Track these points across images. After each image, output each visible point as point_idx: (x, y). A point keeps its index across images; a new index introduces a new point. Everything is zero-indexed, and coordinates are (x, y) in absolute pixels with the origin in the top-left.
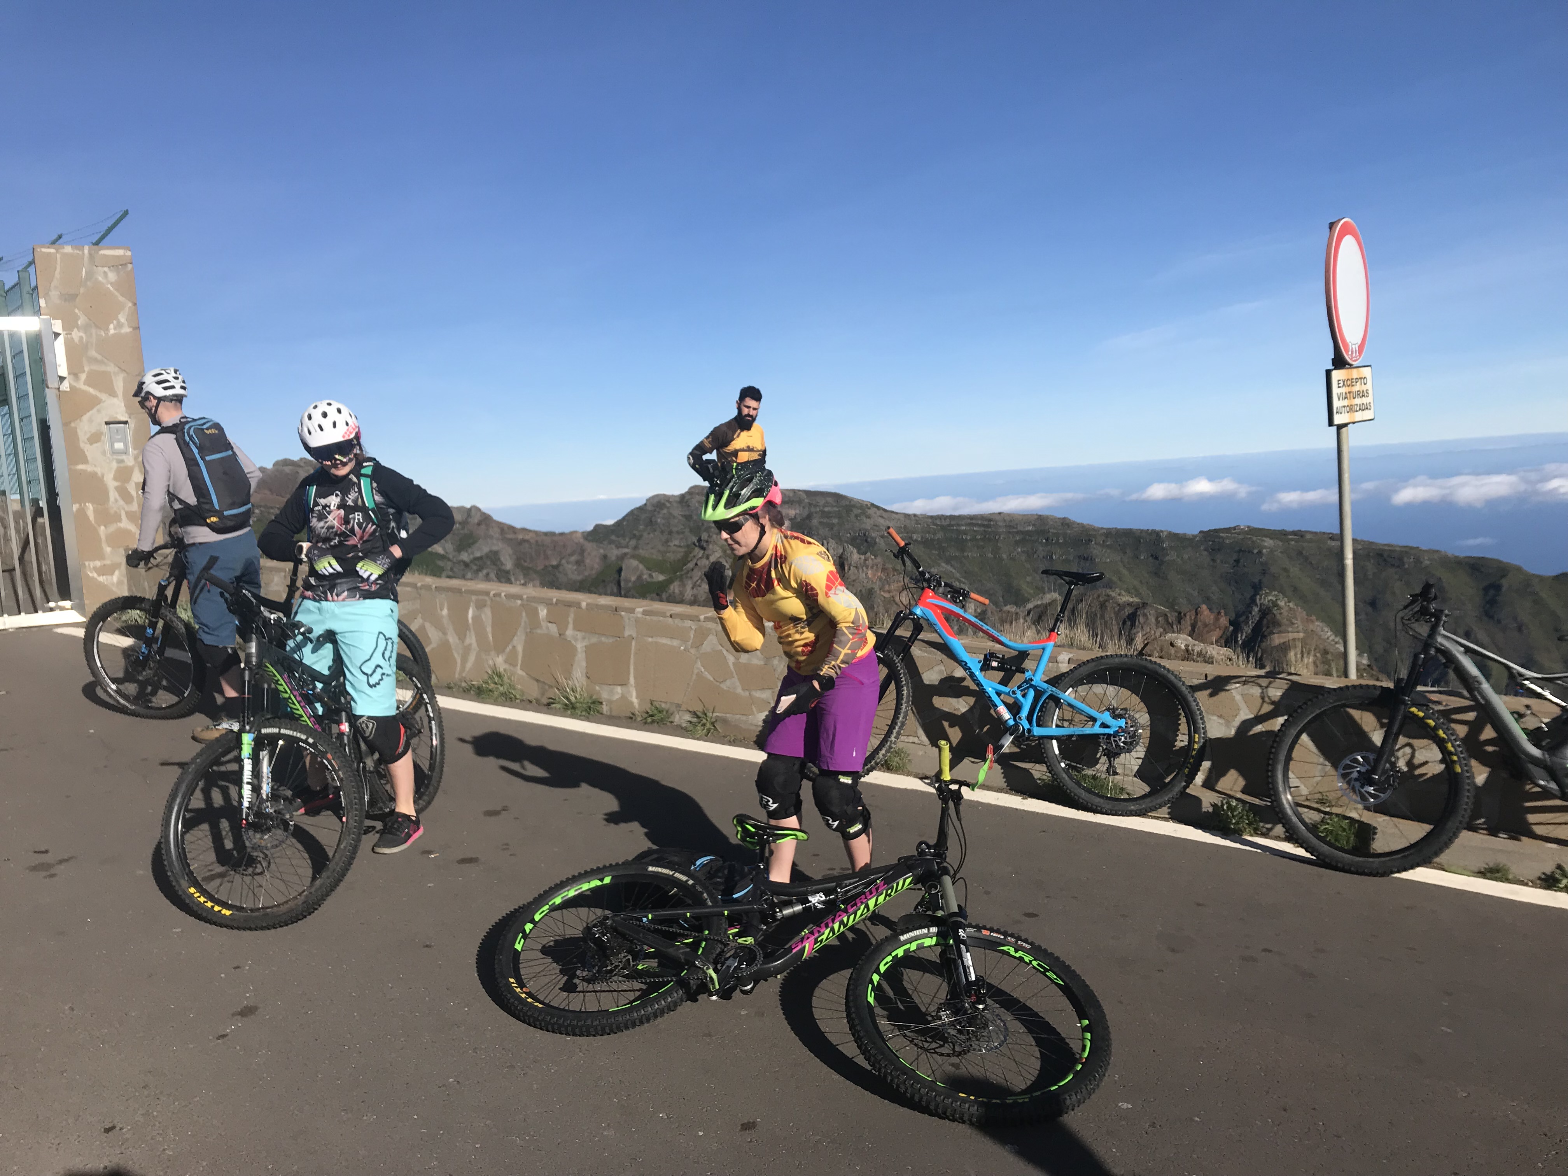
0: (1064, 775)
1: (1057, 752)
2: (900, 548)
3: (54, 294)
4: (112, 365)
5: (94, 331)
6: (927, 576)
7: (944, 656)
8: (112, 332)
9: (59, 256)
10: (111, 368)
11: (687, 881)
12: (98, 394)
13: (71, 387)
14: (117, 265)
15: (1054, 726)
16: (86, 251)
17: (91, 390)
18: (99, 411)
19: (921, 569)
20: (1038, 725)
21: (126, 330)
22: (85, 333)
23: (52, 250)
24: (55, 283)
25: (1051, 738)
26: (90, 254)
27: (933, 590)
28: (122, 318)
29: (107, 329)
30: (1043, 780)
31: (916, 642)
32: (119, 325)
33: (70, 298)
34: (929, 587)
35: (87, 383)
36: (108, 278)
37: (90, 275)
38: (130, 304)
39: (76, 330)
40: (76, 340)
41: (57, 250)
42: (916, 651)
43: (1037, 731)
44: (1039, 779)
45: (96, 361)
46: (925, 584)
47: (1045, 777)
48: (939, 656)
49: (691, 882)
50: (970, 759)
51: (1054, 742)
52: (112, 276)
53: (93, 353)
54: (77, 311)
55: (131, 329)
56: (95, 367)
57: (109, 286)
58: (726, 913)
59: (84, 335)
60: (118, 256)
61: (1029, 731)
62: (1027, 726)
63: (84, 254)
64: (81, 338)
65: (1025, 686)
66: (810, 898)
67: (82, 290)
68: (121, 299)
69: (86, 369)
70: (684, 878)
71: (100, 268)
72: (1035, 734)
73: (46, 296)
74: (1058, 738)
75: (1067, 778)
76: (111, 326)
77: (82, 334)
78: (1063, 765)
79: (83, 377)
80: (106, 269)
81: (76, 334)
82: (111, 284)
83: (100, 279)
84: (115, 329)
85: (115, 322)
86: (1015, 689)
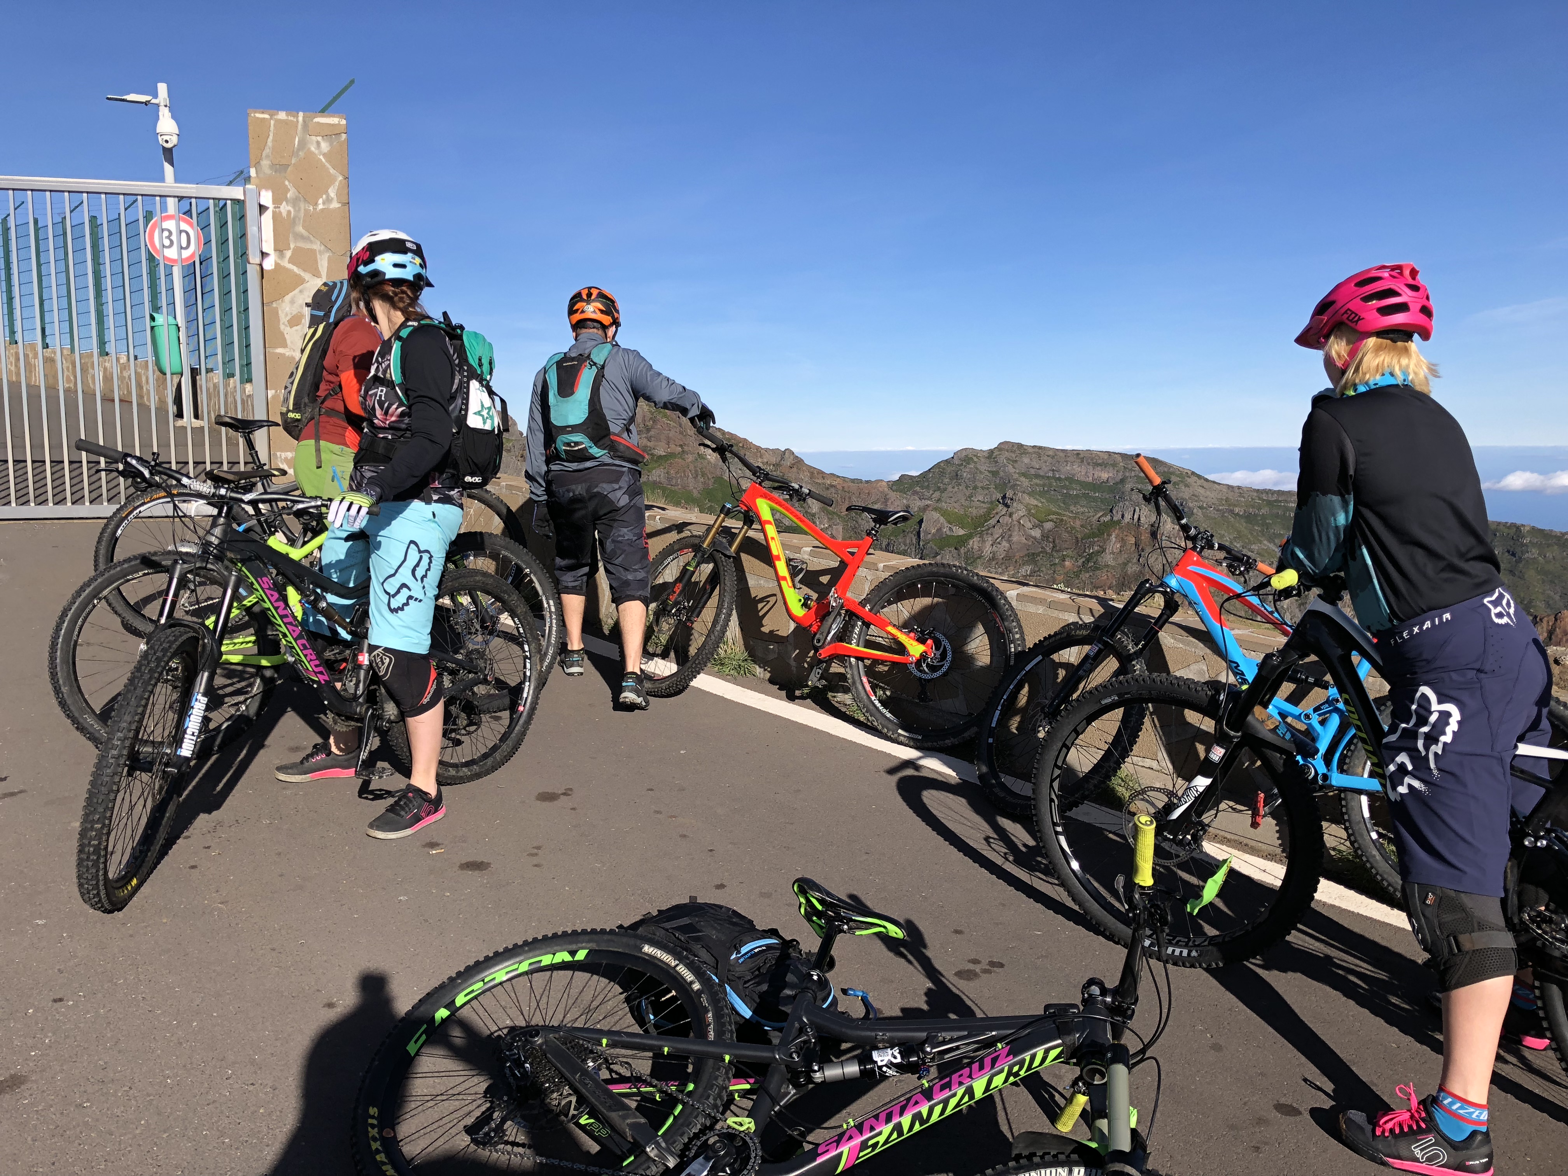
0: (1375, 852)
1: (1366, 814)
2: (1155, 487)
3: (265, 163)
4: (319, 243)
5: (302, 205)
6: (1193, 532)
7: (1208, 651)
8: (321, 207)
9: (272, 122)
10: (317, 246)
11: (692, 983)
12: (302, 274)
13: (277, 264)
14: (330, 134)
15: (1366, 775)
16: (301, 119)
17: (295, 269)
18: (301, 291)
19: (1184, 521)
20: (1341, 770)
21: (335, 205)
22: (294, 207)
23: (267, 116)
24: (267, 151)
25: (1360, 792)
26: (304, 121)
27: (1200, 553)
28: (332, 192)
29: (316, 204)
30: (1340, 851)
31: (1167, 625)
32: (329, 200)
33: (280, 168)
34: (1194, 548)
35: (291, 261)
36: (320, 147)
37: (303, 144)
38: (341, 178)
39: (284, 203)
40: (284, 214)
41: (271, 115)
42: (1167, 638)
43: (1338, 780)
44: (1334, 849)
45: (302, 237)
46: (1190, 544)
47: (1343, 848)
48: (1200, 648)
49: (696, 986)
50: (1231, 803)
51: (1364, 799)
52: (325, 146)
53: (300, 229)
54: (287, 183)
55: (340, 205)
56: (301, 244)
57: (321, 157)
58: (727, 1058)
59: (292, 210)
60: (333, 125)
61: (1325, 777)
62: (1322, 769)
63: (298, 121)
64: (289, 212)
65: (1326, 707)
66: (876, 1056)
67: (293, 161)
68: (332, 171)
69: (292, 246)
70: (689, 976)
71: (314, 138)
72: (1334, 783)
73: (257, 165)
74: (1371, 795)
75: (1378, 857)
76: (320, 201)
77: (290, 208)
78: (1374, 836)
79: (288, 254)
80: (319, 138)
81: (285, 208)
82: (324, 155)
83: (313, 149)
84: (324, 203)
85: (324, 196)
86: (1310, 711)
